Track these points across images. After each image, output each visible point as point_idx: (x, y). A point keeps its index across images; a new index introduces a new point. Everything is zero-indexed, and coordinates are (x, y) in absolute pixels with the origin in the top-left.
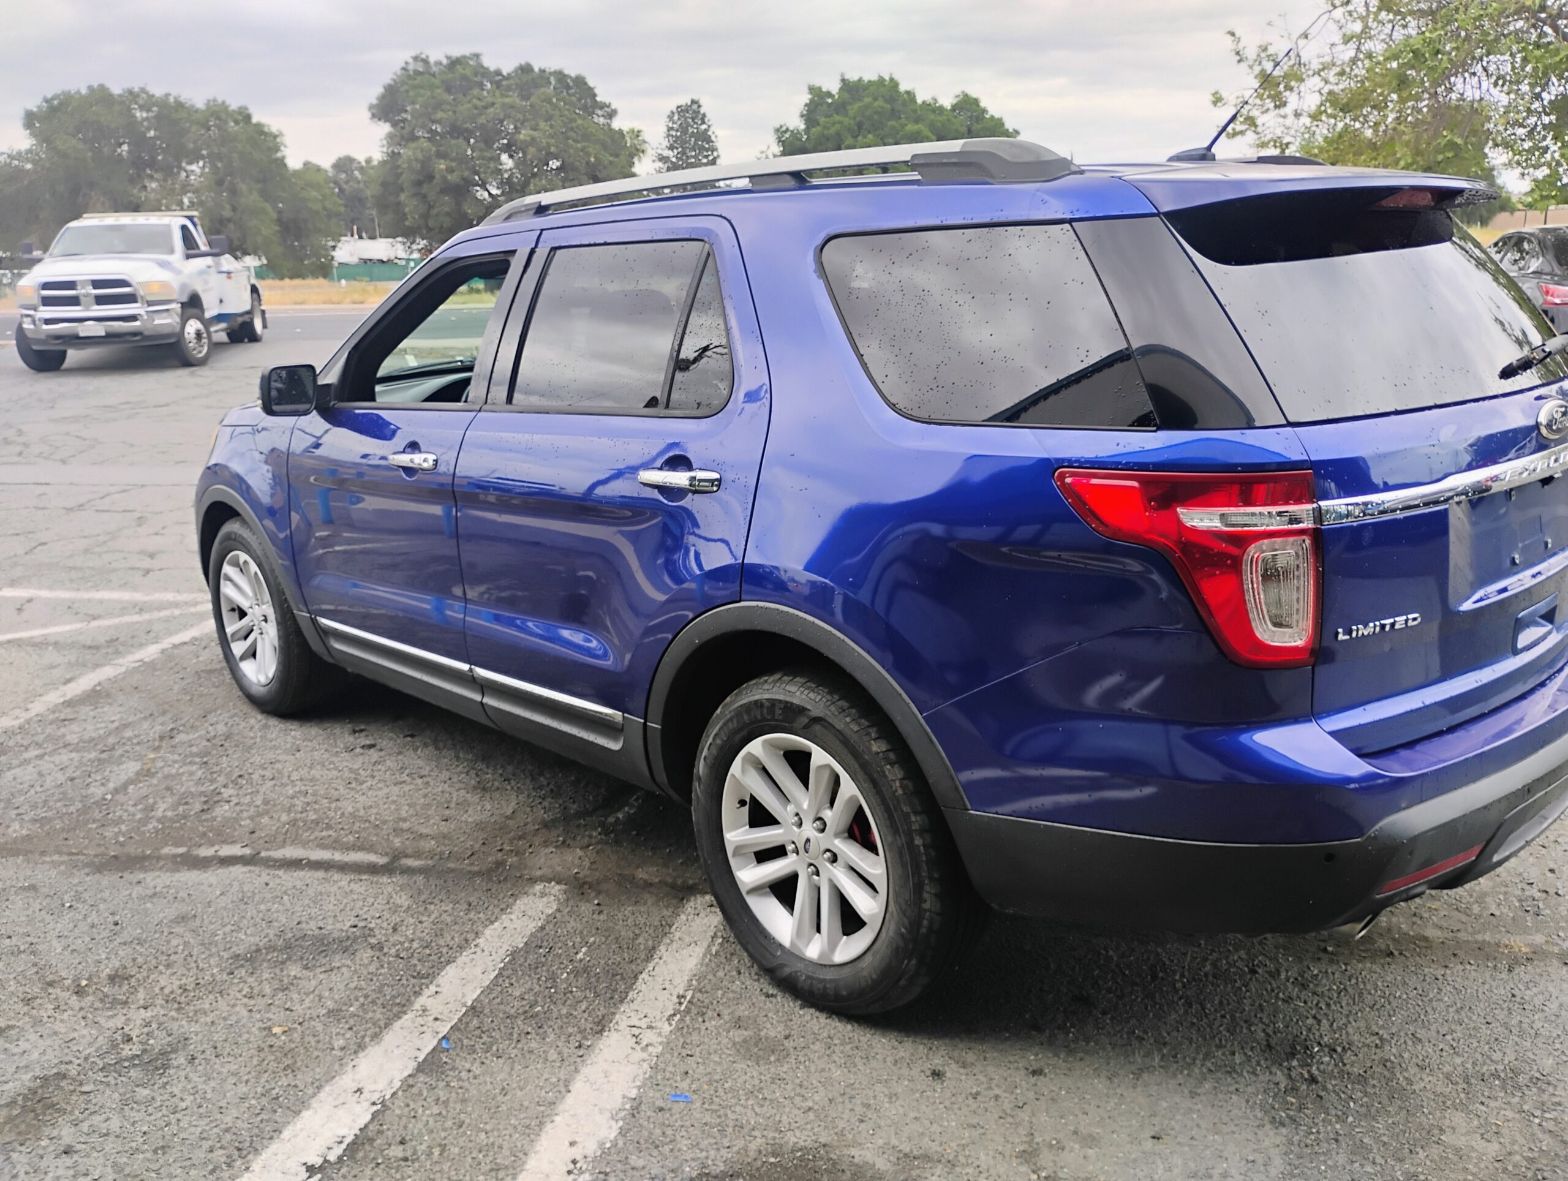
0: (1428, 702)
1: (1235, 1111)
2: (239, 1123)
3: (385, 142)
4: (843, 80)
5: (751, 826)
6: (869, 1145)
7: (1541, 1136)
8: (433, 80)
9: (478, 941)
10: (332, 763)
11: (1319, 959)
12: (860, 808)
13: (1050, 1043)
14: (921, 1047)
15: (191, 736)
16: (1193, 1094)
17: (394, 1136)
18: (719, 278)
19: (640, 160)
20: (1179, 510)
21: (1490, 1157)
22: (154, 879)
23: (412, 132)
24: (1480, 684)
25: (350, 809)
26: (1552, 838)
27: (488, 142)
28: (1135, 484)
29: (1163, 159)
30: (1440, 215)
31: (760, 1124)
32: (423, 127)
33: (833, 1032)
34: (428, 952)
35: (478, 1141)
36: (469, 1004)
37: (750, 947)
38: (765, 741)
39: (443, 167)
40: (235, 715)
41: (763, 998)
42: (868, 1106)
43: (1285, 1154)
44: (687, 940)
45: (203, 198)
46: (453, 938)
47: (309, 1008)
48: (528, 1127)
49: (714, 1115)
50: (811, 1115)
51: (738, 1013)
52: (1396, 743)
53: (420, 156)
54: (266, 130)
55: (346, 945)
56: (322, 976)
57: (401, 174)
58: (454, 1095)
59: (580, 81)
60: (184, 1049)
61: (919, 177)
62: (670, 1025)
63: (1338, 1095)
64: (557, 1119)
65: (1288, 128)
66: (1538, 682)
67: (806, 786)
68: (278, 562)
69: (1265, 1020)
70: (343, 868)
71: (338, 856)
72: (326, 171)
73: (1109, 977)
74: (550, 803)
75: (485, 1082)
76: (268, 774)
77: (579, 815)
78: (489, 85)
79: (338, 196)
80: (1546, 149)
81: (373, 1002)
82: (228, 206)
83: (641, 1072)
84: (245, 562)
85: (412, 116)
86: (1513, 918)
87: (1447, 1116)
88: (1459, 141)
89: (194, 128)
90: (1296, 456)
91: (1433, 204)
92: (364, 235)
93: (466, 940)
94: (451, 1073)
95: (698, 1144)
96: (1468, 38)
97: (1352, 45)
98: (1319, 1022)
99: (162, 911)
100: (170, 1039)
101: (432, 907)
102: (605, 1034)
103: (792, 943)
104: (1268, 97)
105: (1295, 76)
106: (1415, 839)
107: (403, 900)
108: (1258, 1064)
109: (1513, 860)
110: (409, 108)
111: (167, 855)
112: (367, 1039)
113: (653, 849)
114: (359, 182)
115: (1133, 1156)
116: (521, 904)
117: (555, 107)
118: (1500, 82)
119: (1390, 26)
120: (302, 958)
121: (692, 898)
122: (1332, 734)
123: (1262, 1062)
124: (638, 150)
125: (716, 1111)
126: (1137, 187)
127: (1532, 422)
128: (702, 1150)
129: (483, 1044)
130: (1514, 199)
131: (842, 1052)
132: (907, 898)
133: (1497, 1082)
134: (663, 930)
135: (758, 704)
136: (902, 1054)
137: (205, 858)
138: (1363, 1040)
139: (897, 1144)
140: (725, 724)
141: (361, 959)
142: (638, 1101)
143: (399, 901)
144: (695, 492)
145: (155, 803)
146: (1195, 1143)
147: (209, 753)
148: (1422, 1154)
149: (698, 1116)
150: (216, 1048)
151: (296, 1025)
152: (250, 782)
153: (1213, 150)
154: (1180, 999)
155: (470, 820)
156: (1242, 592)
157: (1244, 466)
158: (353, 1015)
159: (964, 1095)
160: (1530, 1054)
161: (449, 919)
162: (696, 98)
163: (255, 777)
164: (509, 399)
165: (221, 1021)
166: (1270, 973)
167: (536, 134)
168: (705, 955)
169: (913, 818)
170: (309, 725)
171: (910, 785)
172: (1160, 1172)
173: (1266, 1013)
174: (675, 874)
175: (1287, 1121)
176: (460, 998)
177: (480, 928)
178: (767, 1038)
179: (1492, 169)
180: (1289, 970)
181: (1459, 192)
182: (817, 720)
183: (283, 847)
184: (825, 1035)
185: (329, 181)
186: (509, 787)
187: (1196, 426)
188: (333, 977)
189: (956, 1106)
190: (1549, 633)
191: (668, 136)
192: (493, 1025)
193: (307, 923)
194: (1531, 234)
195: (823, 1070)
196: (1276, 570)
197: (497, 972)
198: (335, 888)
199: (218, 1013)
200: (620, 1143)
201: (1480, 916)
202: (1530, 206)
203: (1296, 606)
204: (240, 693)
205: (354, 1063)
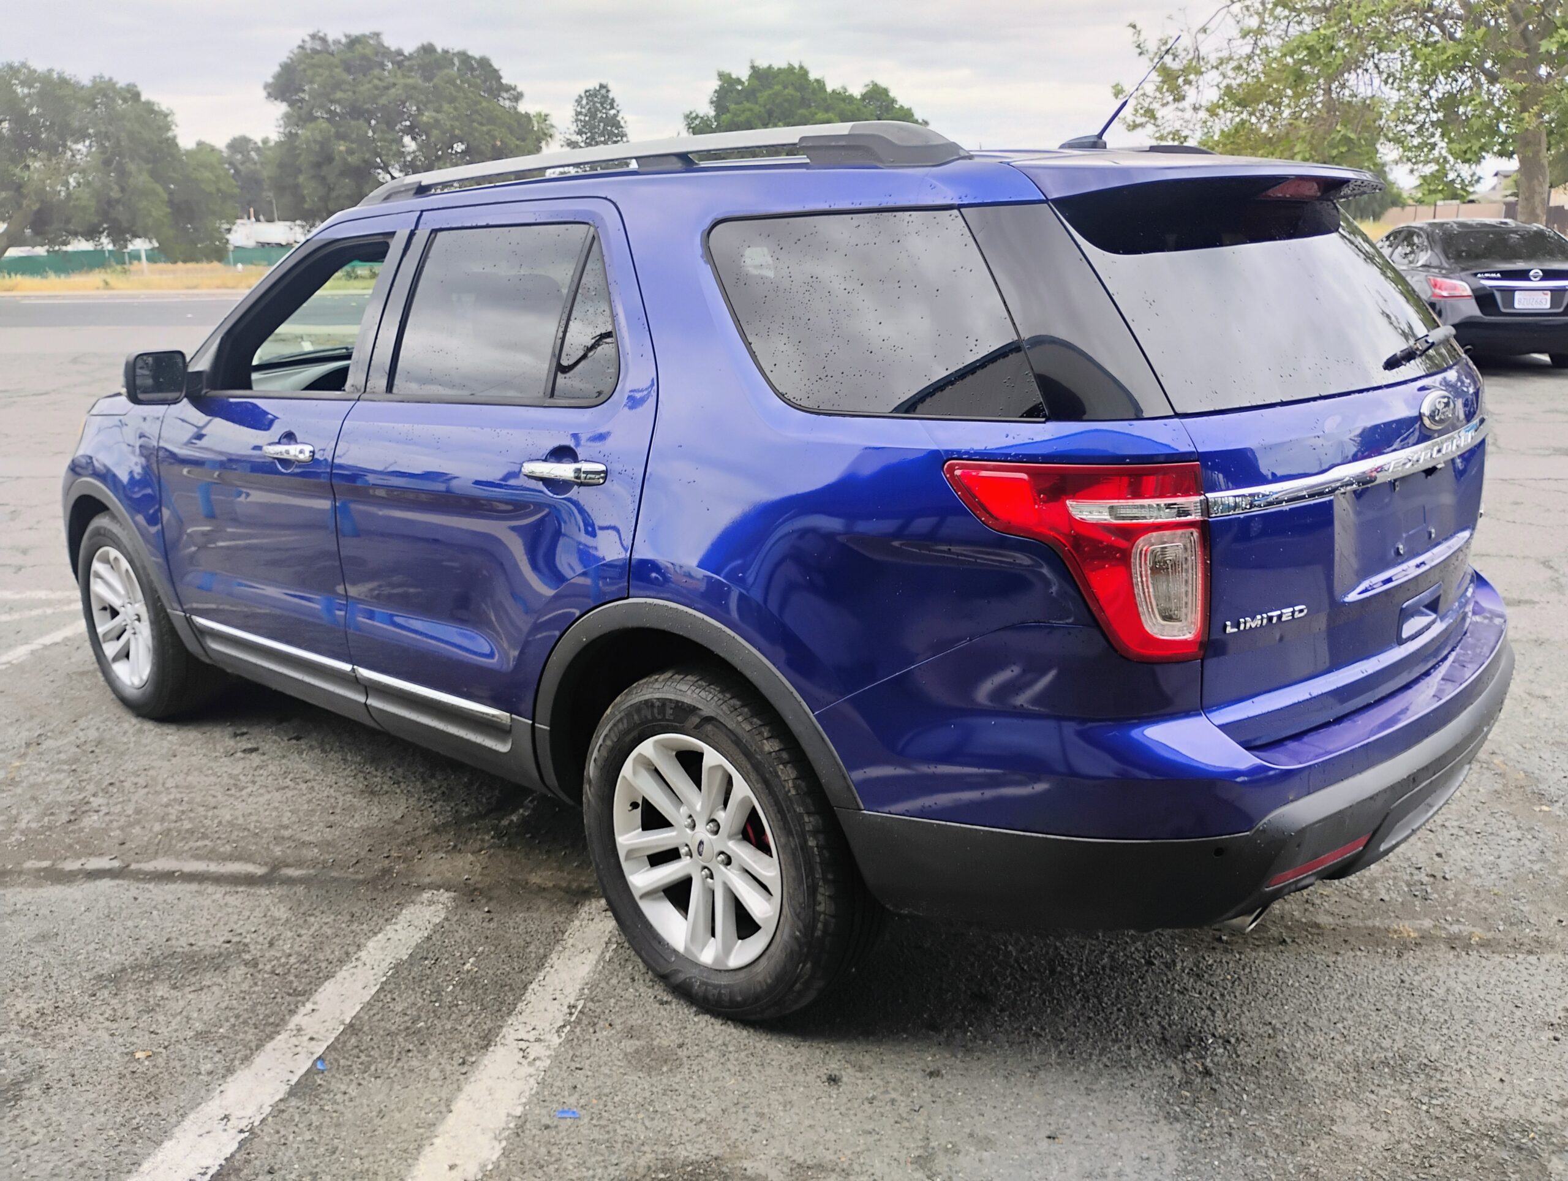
0: (1314, 694)
1: (1131, 1107)
2: (95, 1157)
3: (281, 122)
4: (753, 67)
5: (643, 829)
6: (762, 1156)
7: (1428, 1123)
8: (332, 59)
9: (359, 954)
10: (211, 768)
11: (1214, 948)
12: (754, 809)
13: (948, 1043)
14: (818, 1052)
15: (59, 743)
16: (1089, 1091)
17: (262, 1166)
18: (604, 263)
19: (547, 144)
20: (1068, 502)
21: (1379, 1146)
22: (15, 895)
23: (310, 113)
24: (1365, 674)
25: (228, 817)
26: (1439, 822)
27: (390, 125)
28: (1024, 476)
29: (1054, 146)
30: (1326, 206)
31: (650, 1139)
32: (322, 107)
33: (728, 1039)
34: (306, 967)
35: (352, 1167)
36: (347, 1021)
37: (643, 953)
38: (656, 742)
39: (342, 148)
40: (107, 719)
41: (657, 1005)
42: (761, 1115)
43: (1179, 1150)
44: (580, 946)
45: (90, 178)
46: (333, 952)
47: (176, 1031)
48: (405, 1151)
49: (602, 1131)
50: (703, 1127)
51: (630, 1023)
52: (1284, 735)
53: (319, 138)
54: (156, 108)
55: (218, 962)
56: (190, 996)
57: (299, 155)
58: (328, 1119)
59: (484, 64)
60: (39, 1078)
61: (808, 161)
62: (560, 1037)
63: (1232, 1087)
64: (437, 1141)
65: (1187, 121)
66: (1423, 671)
67: (699, 786)
68: (152, 561)
69: (1161, 1013)
70: (218, 879)
71: (213, 867)
72: (221, 152)
73: (1008, 972)
74: (442, 806)
75: (362, 1104)
76: (141, 781)
77: (471, 818)
78: (390, 65)
79: (233, 176)
80: (1433, 146)
81: (245, 1022)
82: (116, 188)
83: (527, 1088)
84: (116, 559)
85: (310, 95)
86: (1402, 904)
87: (1338, 1105)
88: (1353, 136)
89: (79, 106)
90: (1184, 447)
91: (1319, 194)
92: (261, 217)
93: (347, 954)
94: (326, 1096)
95: (584, 1162)
96: (1359, 36)
97: (1250, 40)
98: (1213, 1013)
99: (22, 929)
100: (23, 1067)
101: (312, 919)
102: (491, 1049)
103: (686, 948)
104: (1167, 91)
105: (1195, 68)
106: (1302, 831)
107: (281, 912)
108: (1154, 1058)
109: (1403, 846)
110: (306, 88)
111: (29, 869)
112: (237, 1062)
113: (548, 852)
114: (255, 163)
115: (1028, 1157)
116: (407, 913)
117: (459, 88)
118: (1390, 80)
119: (1285, 22)
120: (170, 977)
121: (587, 903)
122: (1220, 727)
123: (1157, 1056)
124: (545, 134)
125: (604, 1127)
126: (1024, 172)
127: (1415, 413)
128: (588, 1169)
129: (361, 1064)
130: (1405, 195)
131: (737, 1060)
132: (801, 900)
133: (1386, 1070)
134: (556, 936)
135: (649, 704)
136: (798, 1060)
137: (70, 871)
138: (1256, 1030)
139: (790, 1154)
140: (615, 725)
141: (234, 977)
142: (523, 1119)
143: (277, 914)
144: (581, 484)
145: (18, 814)
146: (1091, 1141)
147: (78, 760)
148: (1313, 1146)
149: (586, 1132)
150: (73, 1076)
151: (161, 1050)
152: (121, 790)
153: (1104, 138)
154: (1078, 993)
155: (356, 825)
156: (1131, 586)
157: (1132, 457)
158: (222, 1037)
159: (860, 1101)
160: (1418, 1040)
161: (329, 932)
162: (604, 82)
163: (127, 785)
164: (390, 388)
165: (80, 1047)
166: (1166, 964)
167: (439, 116)
168: (598, 962)
169: (806, 819)
170: (186, 728)
171: (803, 785)
172: (1055, 1173)
173: (1162, 1005)
174: (571, 877)
175: (1182, 1116)
176: (337, 1015)
177: (363, 941)
178: (659, 1048)
179: (1384, 165)
180: (1185, 960)
181: (1345, 182)
182: (709, 720)
183: (155, 859)
184: (720, 1042)
185: (222, 161)
186: (398, 791)
187: (1085, 417)
188: (203, 997)
189: (852, 1112)
190: (1433, 622)
191: (577, 120)
192: (372, 1044)
193: (177, 939)
194: (1421, 229)
195: (717, 1079)
196: (1165, 562)
197: (378, 987)
198: (209, 901)
199: (77, 1038)
200: (503, 1165)
201: (1371, 901)
202: (1420, 202)
203: (1184, 599)
204: (113, 696)
205: (221, 1088)
